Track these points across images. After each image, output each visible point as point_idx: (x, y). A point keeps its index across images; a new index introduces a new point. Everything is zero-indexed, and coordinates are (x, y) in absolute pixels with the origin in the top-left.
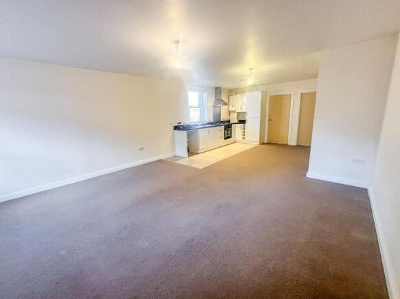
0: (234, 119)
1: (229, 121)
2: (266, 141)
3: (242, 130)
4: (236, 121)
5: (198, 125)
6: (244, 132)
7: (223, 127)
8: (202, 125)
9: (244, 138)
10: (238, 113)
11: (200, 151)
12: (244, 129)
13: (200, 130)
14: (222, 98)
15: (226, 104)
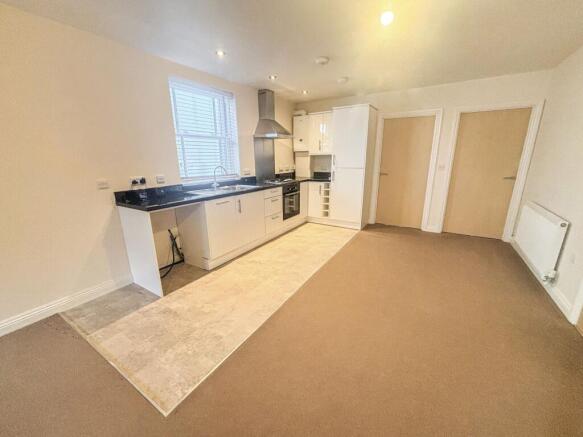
0: (304, 170)
1: (293, 175)
2: (372, 221)
3: (323, 196)
4: (308, 175)
5: (209, 186)
6: (327, 200)
7: (280, 189)
8: (222, 184)
9: (327, 214)
10: (313, 157)
11: (211, 265)
12: (327, 193)
13: (207, 204)
14: (277, 119)
15: (286, 133)
